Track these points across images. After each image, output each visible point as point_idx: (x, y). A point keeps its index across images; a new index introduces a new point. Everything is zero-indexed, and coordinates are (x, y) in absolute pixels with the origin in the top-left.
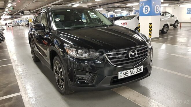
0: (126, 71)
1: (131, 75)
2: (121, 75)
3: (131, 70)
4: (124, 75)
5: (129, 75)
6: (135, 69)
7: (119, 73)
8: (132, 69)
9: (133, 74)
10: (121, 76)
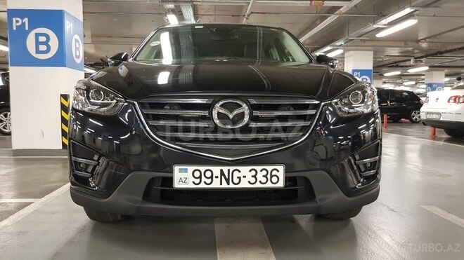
0: (203, 169)
1: (225, 185)
2: (184, 177)
3: (225, 169)
4: (197, 181)
5: (216, 184)
6: (245, 170)
7: (177, 168)
8: (232, 168)
9: (232, 186)
10: (181, 180)
